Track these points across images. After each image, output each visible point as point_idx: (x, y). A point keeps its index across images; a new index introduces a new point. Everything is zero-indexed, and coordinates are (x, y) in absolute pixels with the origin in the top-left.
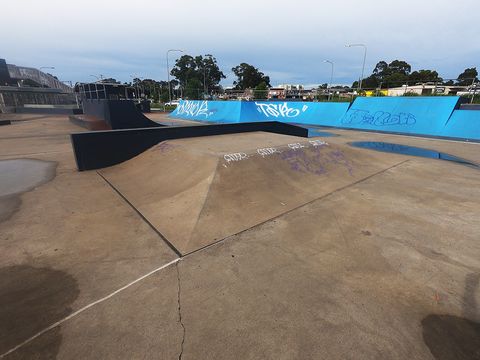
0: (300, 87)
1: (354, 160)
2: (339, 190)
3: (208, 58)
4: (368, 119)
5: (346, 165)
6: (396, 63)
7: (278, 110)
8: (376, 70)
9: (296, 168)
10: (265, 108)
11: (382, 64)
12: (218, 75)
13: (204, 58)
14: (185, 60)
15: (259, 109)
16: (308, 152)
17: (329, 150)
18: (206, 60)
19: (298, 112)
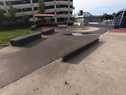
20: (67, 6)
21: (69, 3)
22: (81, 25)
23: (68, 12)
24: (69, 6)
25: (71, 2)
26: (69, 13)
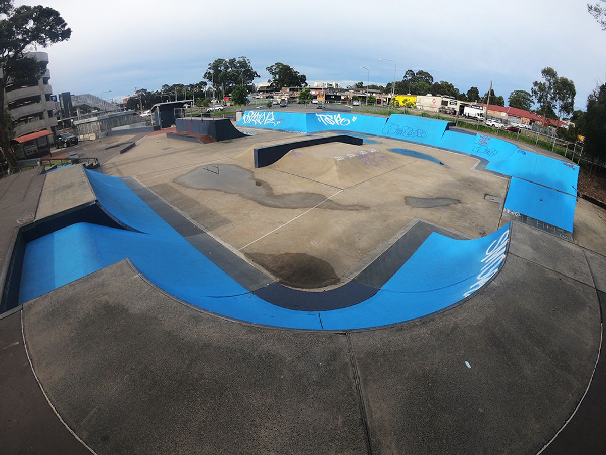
0: (337, 85)
1: (391, 160)
2: (385, 173)
3: (242, 60)
4: (399, 131)
5: (388, 162)
6: (421, 73)
7: (333, 120)
8: (405, 77)
9: (366, 163)
10: (324, 118)
11: (410, 72)
12: (251, 75)
13: (237, 60)
14: (218, 63)
15: (319, 119)
16: (369, 156)
17: (379, 155)
18: (239, 62)
19: (349, 122)
20: (36, 99)
21: (42, 89)
22: (97, 137)
23: (44, 113)
24: (43, 97)
25: (46, 86)
26: (46, 115)
